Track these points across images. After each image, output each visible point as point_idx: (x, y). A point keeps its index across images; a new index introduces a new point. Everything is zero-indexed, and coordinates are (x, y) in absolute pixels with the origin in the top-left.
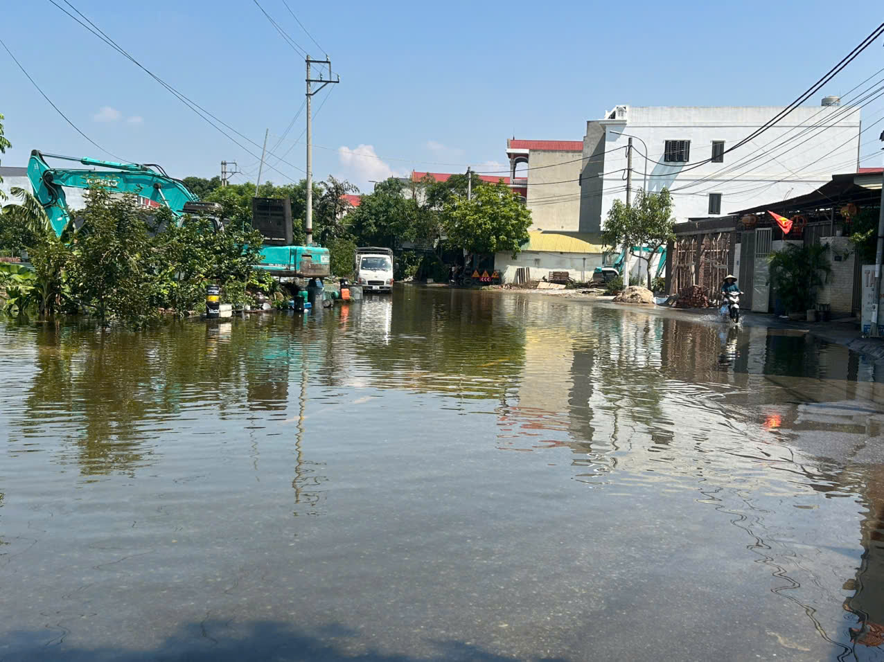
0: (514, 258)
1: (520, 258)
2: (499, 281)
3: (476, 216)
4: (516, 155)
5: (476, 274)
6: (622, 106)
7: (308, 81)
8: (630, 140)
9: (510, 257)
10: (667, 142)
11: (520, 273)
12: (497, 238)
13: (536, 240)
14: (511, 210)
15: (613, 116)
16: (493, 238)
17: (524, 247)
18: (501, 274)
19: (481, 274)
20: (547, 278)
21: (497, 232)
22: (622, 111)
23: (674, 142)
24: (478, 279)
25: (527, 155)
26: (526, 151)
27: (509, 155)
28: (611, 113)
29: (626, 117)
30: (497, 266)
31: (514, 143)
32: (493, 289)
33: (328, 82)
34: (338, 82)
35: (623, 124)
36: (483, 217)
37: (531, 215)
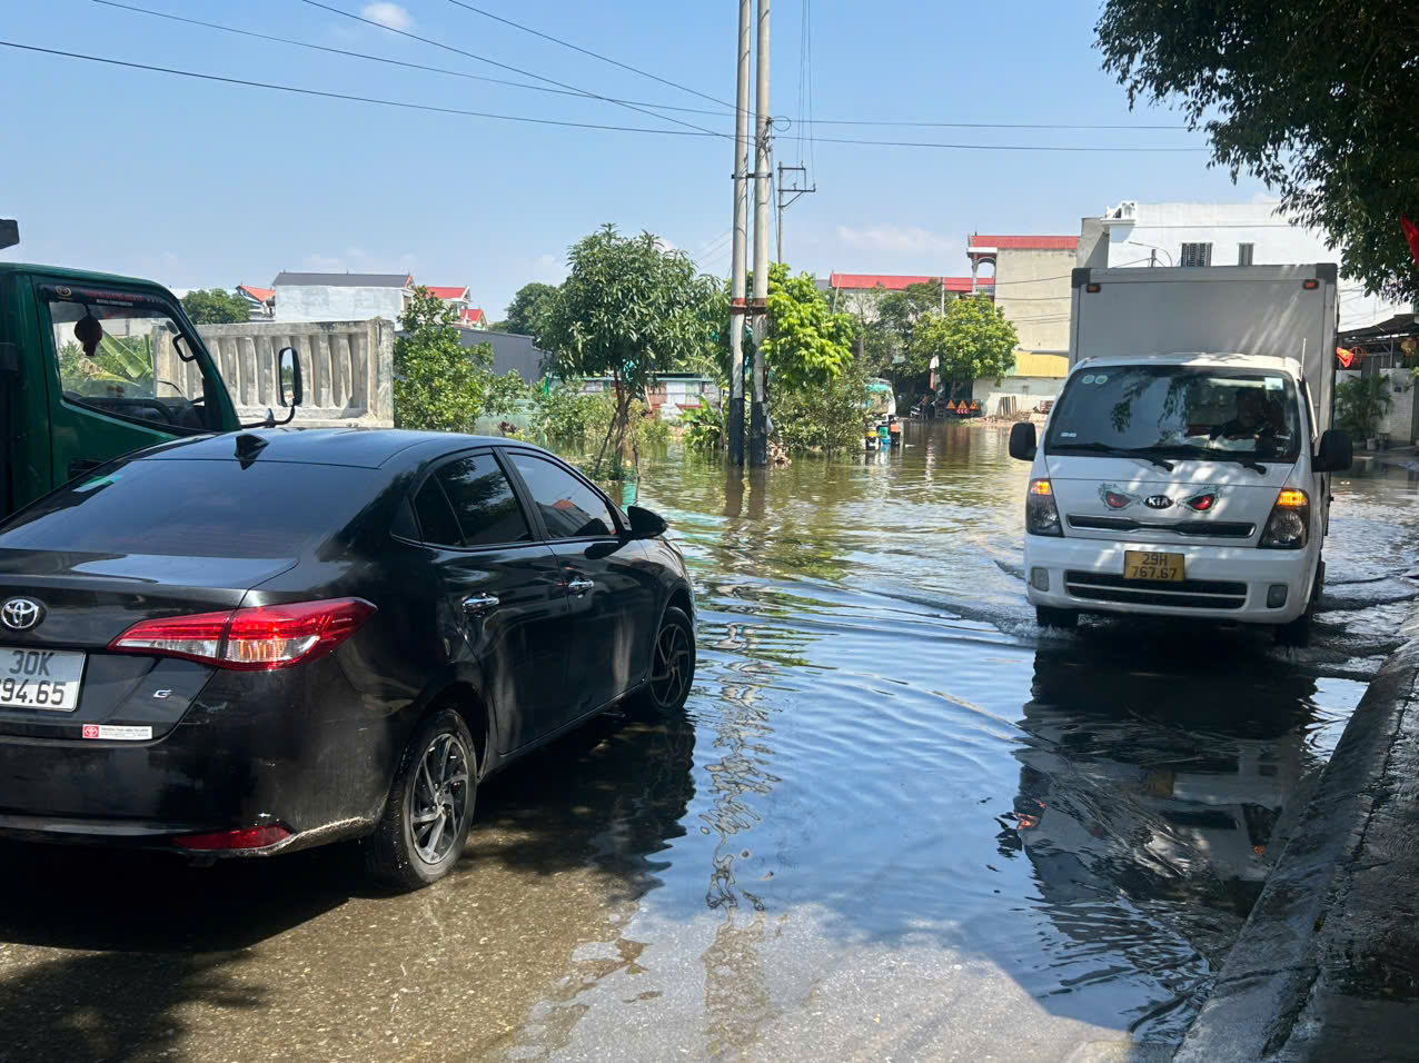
0: (998, 385)
1: (1004, 384)
2: (978, 413)
3: (955, 338)
4: (980, 255)
5: (951, 405)
6: (1128, 203)
7: (781, 191)
8: (1153, 251)
9: (992, 384)
10: (1184, 245)
11: (1005, 402)
12: (981, 361)
13: (1024, 364)
14: (997, 328)
15: (1118, 215)
16: (976, 362)
17: (1009, 372)
18: (980, 405)
19: (957, 405)
20: (1038, 408)
21: (980, 355)
22: (1129, 209)
23: (1194, 245)
24: (954, 410)
25: (994, 255)
26: (993, 250)
27: (971, 255)
28: (1116, 210)
29: (1134, 216)
30: (975, 395)
31: (978, 240)
33: (802, 191)
34: (814, 191)
35: (1131, 224)
36: (964, 338)
37: (1017, 333)
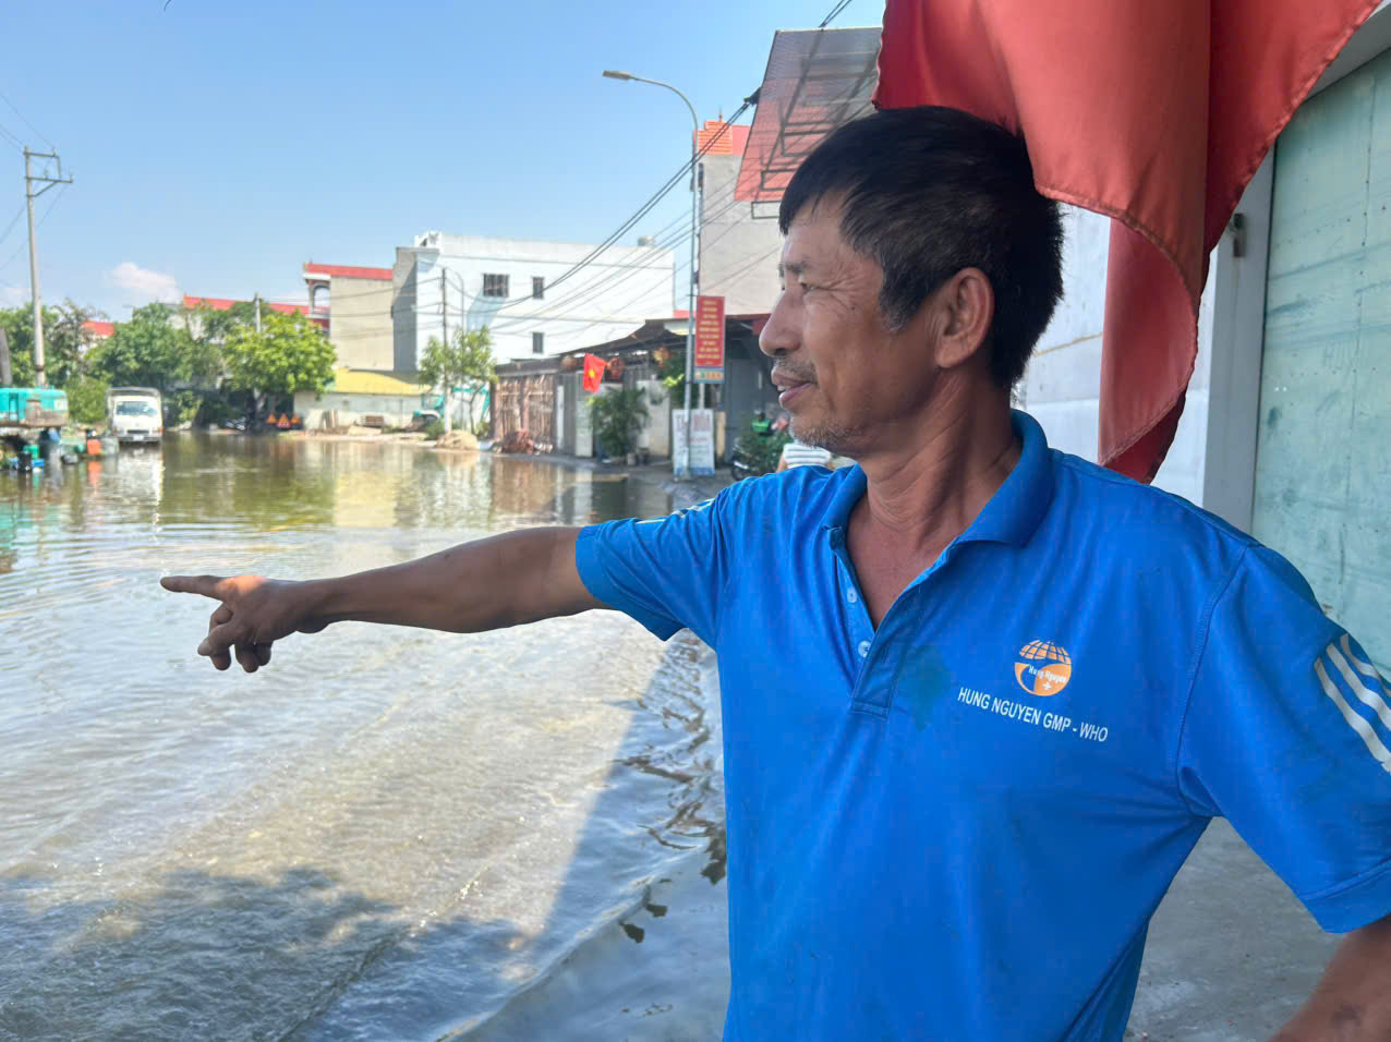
0: (318, 399)
1: (325, 399)
2: (300, 426)
3: (267, 352)
4: (314, 281)
5: (271, 419)
6: (433, 233)
7: (29, 179)
8: (444, 272)
9: (313, 398)
10: (485, 276)
11: (326, 416)
12: (296, 377)
13: (343, 380)
14: (311, 345)
15: (424, 243)
16: (291, 378)
17: (329, 387)
18: (301, 419)
19: (278, 418)
20: (359, 422)
21: (295, 369)
22: (433, 238)
23: (492, 276)
24: (274, 425)
25: (327, 282)
26: (326, 277)
27: (307, 281)
28: (422, 240)
29: (439, 245)
30: (297, 409)
31: (312, 268)
32: (292, 436)
33: (56, 182)
34: (71, 182)
35: (436, 253)
36: (277, 352)
37: (335, 351)
